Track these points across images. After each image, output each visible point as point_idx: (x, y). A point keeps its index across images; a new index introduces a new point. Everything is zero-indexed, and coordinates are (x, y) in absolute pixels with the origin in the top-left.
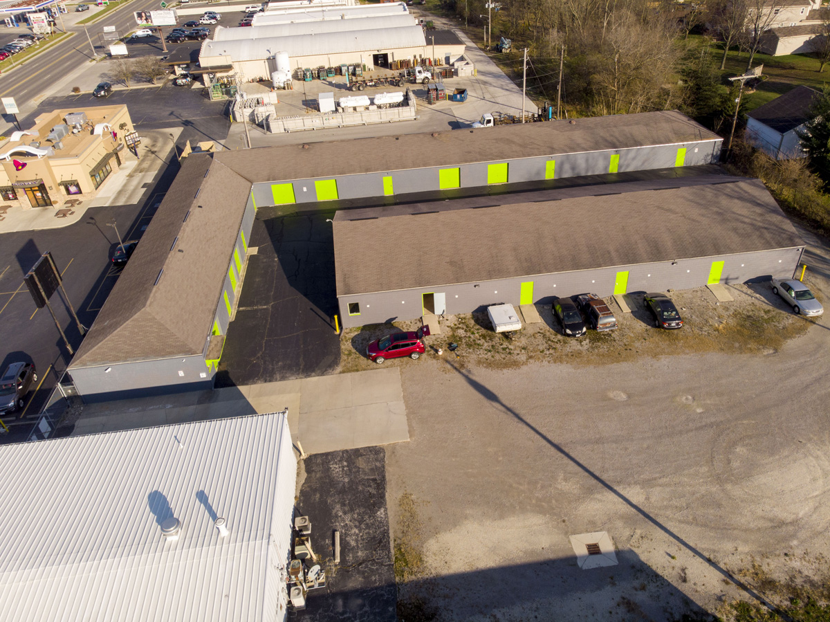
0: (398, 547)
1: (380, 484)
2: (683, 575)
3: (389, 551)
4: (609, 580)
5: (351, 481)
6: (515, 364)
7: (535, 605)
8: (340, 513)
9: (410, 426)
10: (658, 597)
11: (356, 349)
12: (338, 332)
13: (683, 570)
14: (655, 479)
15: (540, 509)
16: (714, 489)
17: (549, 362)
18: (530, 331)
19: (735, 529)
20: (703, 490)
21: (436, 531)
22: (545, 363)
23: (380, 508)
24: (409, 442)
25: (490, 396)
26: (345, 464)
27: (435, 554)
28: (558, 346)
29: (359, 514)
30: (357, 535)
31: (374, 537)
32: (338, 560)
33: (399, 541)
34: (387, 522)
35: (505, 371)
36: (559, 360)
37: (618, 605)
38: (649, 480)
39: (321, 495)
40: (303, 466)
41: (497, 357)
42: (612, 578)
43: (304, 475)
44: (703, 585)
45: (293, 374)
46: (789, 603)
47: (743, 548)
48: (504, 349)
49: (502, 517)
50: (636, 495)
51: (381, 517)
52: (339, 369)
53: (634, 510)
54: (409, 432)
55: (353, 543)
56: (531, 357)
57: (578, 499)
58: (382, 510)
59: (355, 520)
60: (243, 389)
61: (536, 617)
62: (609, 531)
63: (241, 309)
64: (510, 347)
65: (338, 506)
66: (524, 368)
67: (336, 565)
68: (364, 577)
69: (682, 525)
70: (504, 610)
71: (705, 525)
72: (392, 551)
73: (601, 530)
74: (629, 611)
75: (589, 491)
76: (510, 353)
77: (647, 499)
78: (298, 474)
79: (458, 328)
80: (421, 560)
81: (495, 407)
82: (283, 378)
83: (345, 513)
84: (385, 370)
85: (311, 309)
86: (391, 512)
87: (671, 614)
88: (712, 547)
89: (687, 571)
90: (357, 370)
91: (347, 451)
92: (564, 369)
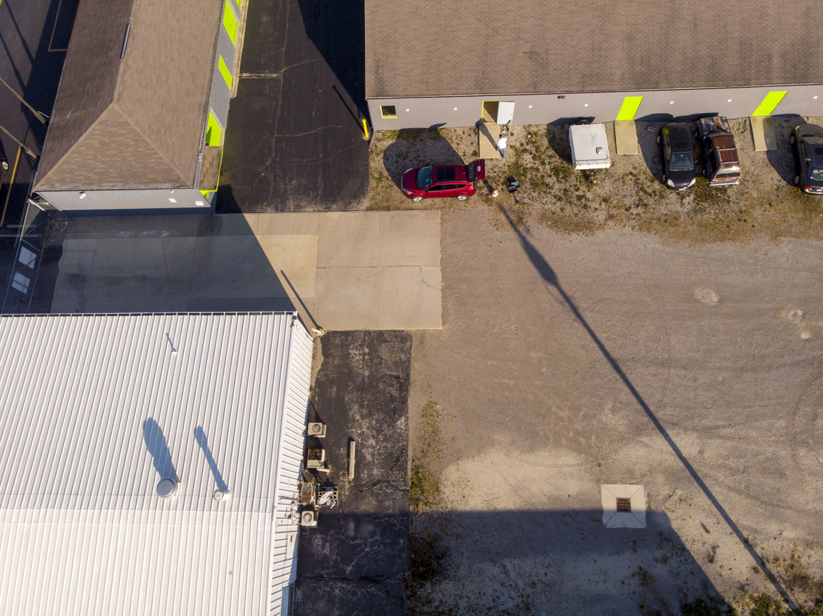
0: (416, 470)
1: (403, 384)
2: (712, 553)
3: (406, 473)
4: (631, 544)
5: (371, 376)
6: (587, 227)
7: (547, 561)
8: (358, 417)
9: (445, 308)
10: (678, 574)
11: (388, 170)
12: (367, 136)
13: (714, 548)
14: (718, 427)
15: (577, 449)
16: (783, 453)
17: (633, 228)
18: (621, 170)
19: (790, 508)
20: (770, 451)
21: (458, 457)
22: (628, 229)
23: (400, 416)
24: (441, 331)
25: (548, 274)
26: (367, 350)
27: (453, 485)
28: (651, 201)
29: (377, 421)
30: (374, 448)
31: (391, 454)
32: (352, 476)
33: (417, 462)
34: (407, 435)
35: (574, 236)
36: (645, 226)
37: (633, 575)
38: (710, 428)
39: (338, 389)
40: (320, 346)
41: (569, 210)
42: (634, 543)
43: (321, 359)
44: (730, 569)
45: (309, 203)
46: (813, 604)
47: (790, 533)
48: (579, 198)
49: (532, 450)
50: (689, 444)
51: (401, 429)
52: (366, 203)
53: (682, 464)
54: (443, 316)
55: (369, 457)
56: (611, 217)
57: (624, 439)
58: (403, 419)
59: (373, 428)
60: (250, 218)
61: (546, 574)
62: (646, 485)
63: (244, 75)
64: (589, 195)
65: (356, 407)
66: (600, 234)
67: (349, 482)
68: (378, 501)
69: (731, 493)
70: (516, 562)
71: (756, 498)
72: (410, 474)
73: (637, 483)
74: (642, 584)
75: (637, 431)
76: (585, 207)
77: (701, 452)
78: (314, 357)
79: (525, 151)
80: (438, 490)
81: (550, 292)
82: (298, 209)
83: (363, 417)
84: (422, 214)
85: (334, 87)
86: (411, 423)
87: (686, 595)
88: (756, 526)
89: (717, 551)
90: (388, 209)
91: (369, 332)
92: (649, 243)
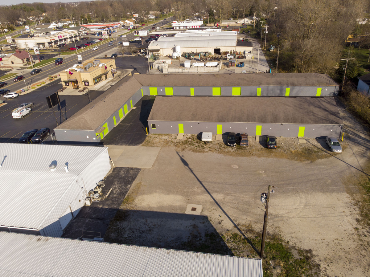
0: (128, 196)
1: (133, 179)
2: (220, 222)
3: (125, 197)
4: (193, 218)
5: (125, 176)
6: (203, 152)
7: (162, 220)
8: (116, 184)
9: (154, 164)
10: (207, 226)
12: (147, 134)
13: (222, 221)
14: (231, 193)
15: (183, 194)
16: (251, 200)
17: (216, 153)
18: (216, 143)
19: (251, 213)
20: (247, 200)
21: (144, 194)
22: (214, 153)
23: (129, 185)
24: (150, 169)
26: (126, 171)
27: (139, 200)
28: (223, 149)
29: (121, 185)
30: (117, 190)
31: (123, 192)
32: (107, 196)
33: (129, 195)
34: (129, 189)
35: (198, 153)
36: (220, 153)
37: (191, 226)
38: (228, 193)
39: (113, 178)
40: (113, 169)
41: (198, 149)
43: (111, 172)
45: (125, 144)
46: (254, 237)
47: (249, 219)
48: (202, 147)
49: (168, 194)
51: (128, 187)
52: (141, 145)
54: (153, 166)
55: (115, 192)
56: (210, 150)
57: (198, 194)
58: (130, 185)
59: (119, 186)
61: (160, 223)
62: (203, 205)
63: (120, 124)
64: (205, 147)
65: (116, 182)
66: (205, 154)
67: (106, 197)
68: (112, 202)
69: (231, 208)
70: (151, 219)
71: (240, 210)
72: (126, 197)
73: (201, 204)
74: (193, 228)
75: (204, 193)
76: (203, 148)
77: (224, 199)
78: (109, 172)
79: (190, 138)
80: (133, 201)
82: (121, 145)
83: (117, 184)
84: (156, 147)
86: (132, 187)
87: (208, 232)
88: (238, 217)
89: (223, 221)
90: (147, 146)
91: (129, 168)
92: (220, 156)
